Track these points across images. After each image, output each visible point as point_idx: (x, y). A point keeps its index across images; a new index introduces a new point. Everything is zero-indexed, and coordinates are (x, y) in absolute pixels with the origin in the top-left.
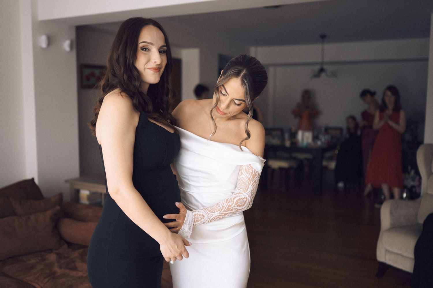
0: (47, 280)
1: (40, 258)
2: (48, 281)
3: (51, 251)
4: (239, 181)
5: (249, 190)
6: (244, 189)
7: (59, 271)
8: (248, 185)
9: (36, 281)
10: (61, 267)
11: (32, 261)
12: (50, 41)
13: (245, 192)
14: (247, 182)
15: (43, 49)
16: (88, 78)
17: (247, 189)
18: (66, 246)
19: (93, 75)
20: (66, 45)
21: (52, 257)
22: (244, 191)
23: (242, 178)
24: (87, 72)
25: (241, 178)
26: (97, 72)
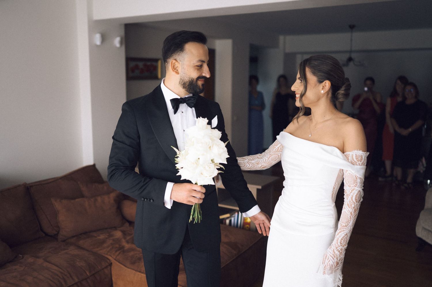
0: (118, 253)
1: (108, 234)
2: (120, 253)
3: (115, 228)
4: (347, 177)
5: (358, 185)
6: (354, 184)
7: (127, 246)
8: (356, 179)
9: (109, 253)
10: (128, 242)
11: (102, 237)
12: (104, 38)
13: (356, 187)
14: (354, 177)
15: (97, 46)
16: (133, 71)
17: (356, 183)
18: (127, 224)
19: (137, 67)
20: (117, 42)
21: (118, 234)
22: (354, 186)
23: (349, 174)
24: (132, 64)
25: (347, 174)
26: (141, 64)
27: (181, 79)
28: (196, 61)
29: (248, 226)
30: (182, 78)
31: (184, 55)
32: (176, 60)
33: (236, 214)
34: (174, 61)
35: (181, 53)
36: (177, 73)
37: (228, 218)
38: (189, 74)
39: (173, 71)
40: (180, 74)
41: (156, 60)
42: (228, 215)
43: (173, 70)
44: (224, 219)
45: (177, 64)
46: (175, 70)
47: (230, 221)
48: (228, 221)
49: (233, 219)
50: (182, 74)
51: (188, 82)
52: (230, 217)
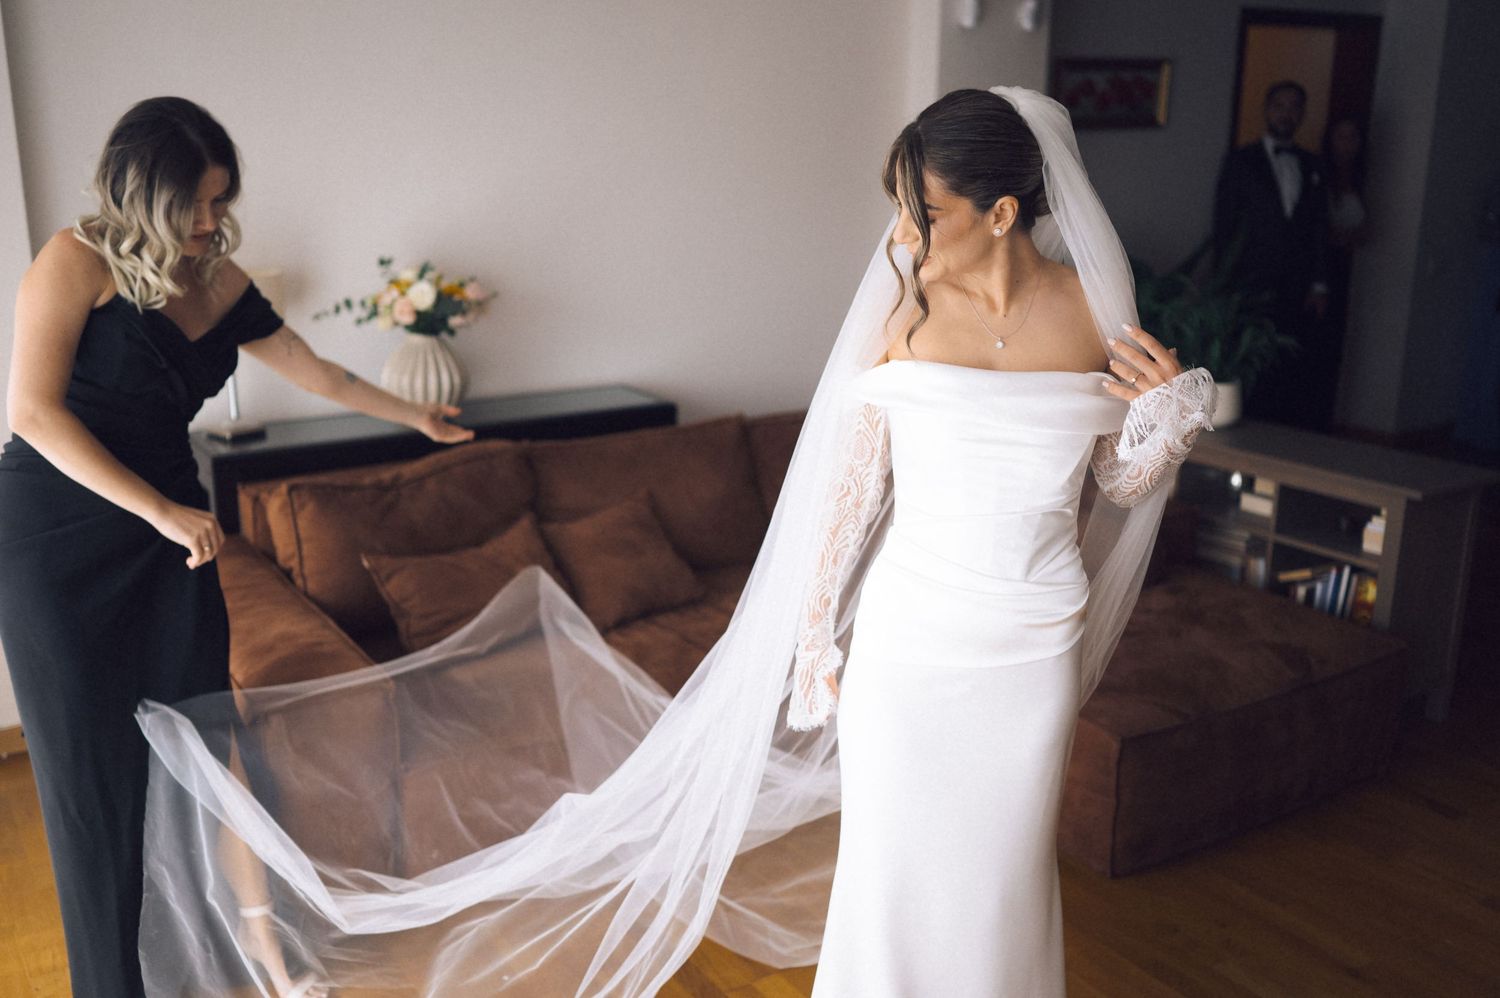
19: (1088, 88)
20: (1024, 14)
24: (1072, 80)
26: (1101, 80)
29: (1364, 613)
33: (1333, 574)
37: (1304, 581)
41: (1155, 65)
42: (1306, 574)
44: (1294, 584)
47: (1311, 593)
48: (1301, 591)
49: (1319, 587)
52: (1313, 579)
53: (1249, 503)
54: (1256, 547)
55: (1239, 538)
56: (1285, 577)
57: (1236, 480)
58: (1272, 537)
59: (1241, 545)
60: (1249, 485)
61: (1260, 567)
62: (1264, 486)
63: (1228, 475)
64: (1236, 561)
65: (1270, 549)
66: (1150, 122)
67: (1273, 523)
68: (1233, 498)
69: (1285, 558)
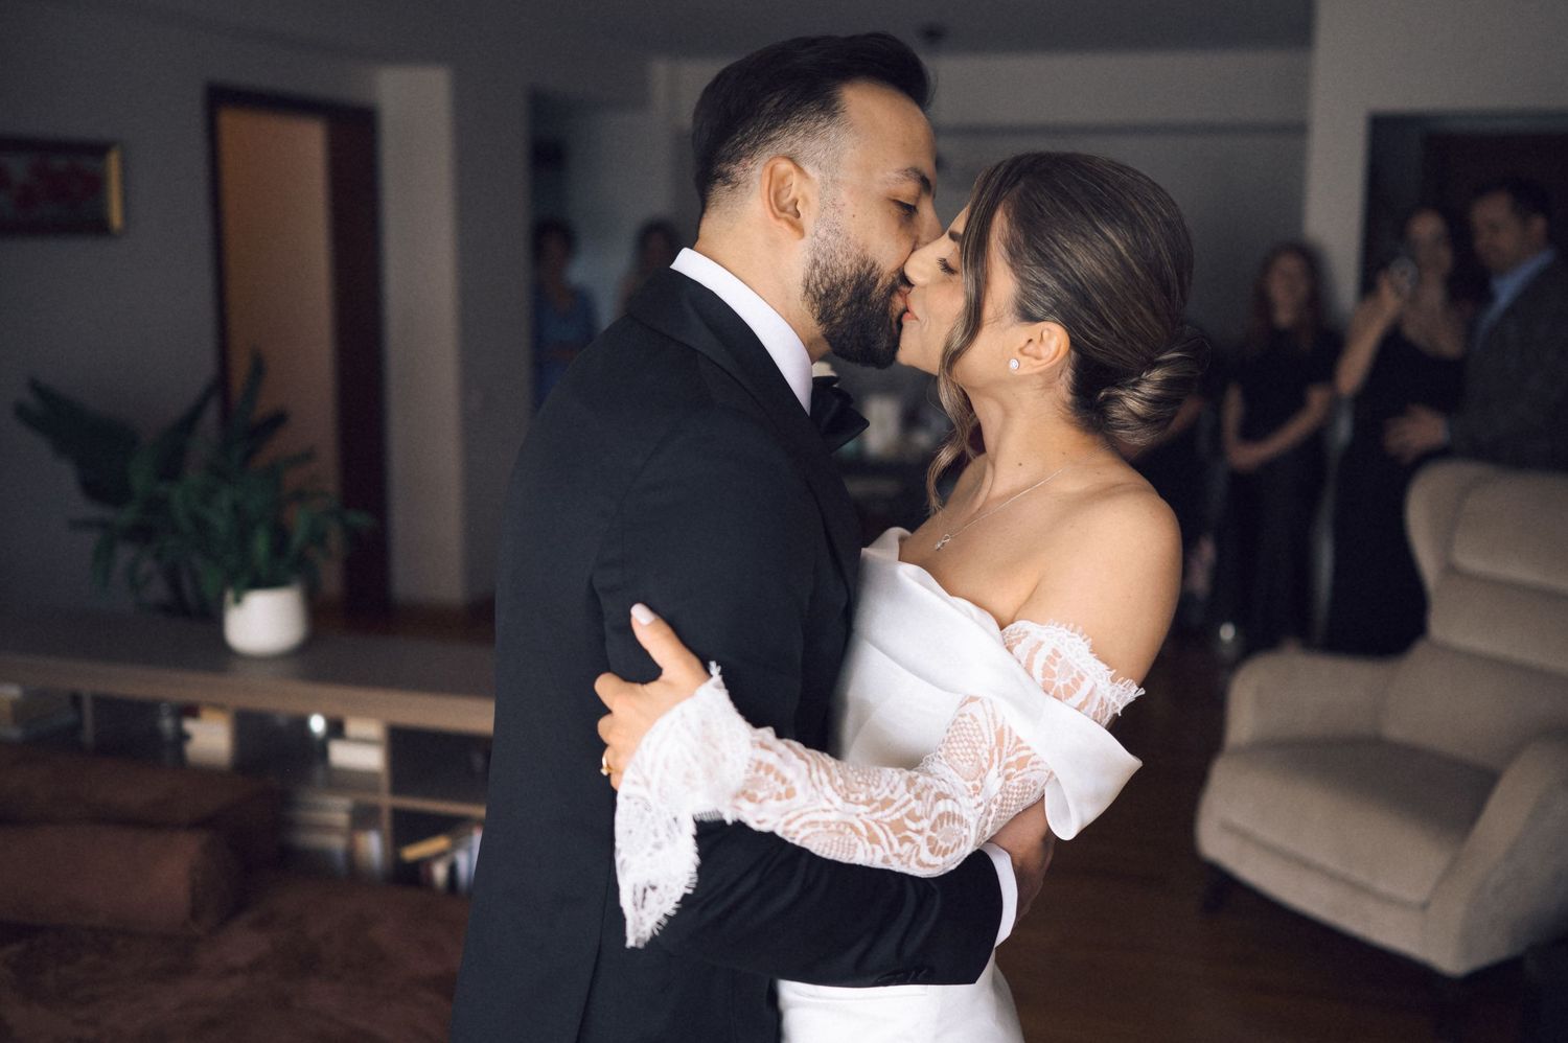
27: (816, 263)
28: (898, 171)
30: (819, 257)
31: (837, 136)
32: (791, 159)
34: (784, 166)
35: (821, 124)
36: (799, 230)
37: (439, 856)
38: (860, 242)
39: (777, 218)
40: (808, 237)
41: (100, 150)
42: (439, 844)
43: (773, 211)
44: (424, 864)
45: (796, 187)
46: (785, 215)
47: (453, 870)
48: (439, 870)
49: (461, 859)
50: (822, 233)
51: (851, 281)
52: (455, 847)
53: (343, 755)
54: (363, 818)
55: (336, 810)
56: (413, 853)
57: (317, 724)
58: (386, 801)
59: (341, 818)
60: (336, 729)
61: (372, 845)
62: (362, 727)
63: (303, 722)
64: (337, 843)
65: (386, 820)
66: (98, 226)
67: (385, 782)
68: (317, 750)
69: (408, 827)
